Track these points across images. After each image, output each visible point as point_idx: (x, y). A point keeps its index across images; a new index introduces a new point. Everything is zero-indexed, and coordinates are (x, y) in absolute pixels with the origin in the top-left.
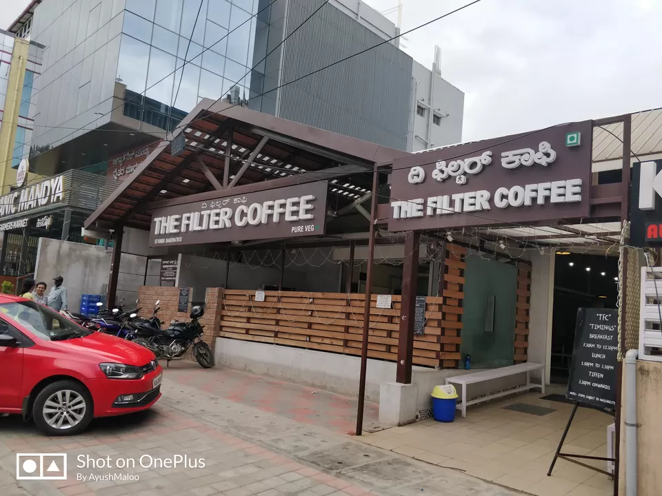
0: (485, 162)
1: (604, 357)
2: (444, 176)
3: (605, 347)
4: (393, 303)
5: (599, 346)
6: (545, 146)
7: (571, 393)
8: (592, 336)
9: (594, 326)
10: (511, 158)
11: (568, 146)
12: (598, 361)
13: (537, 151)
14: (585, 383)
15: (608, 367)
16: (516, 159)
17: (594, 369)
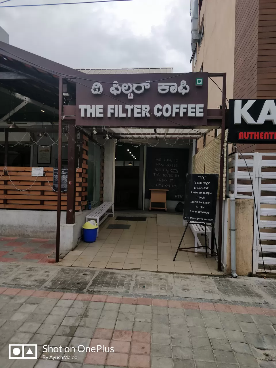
0: (147, 88)
1: (204, 198)
2: (119, 92)
3: (204, 193)
4: (45, 172)
5: (200, 193)
6: (183, 83)
7: (186, 217)
8: (195, 188)
9: (197, 183)
10: (164, 87)
11: (196, 85)
12: (200, 200)
13: (179, 85)
14: (194, 212)
15: (207, 203)
16: (167, 88)
17: (198, 204)
